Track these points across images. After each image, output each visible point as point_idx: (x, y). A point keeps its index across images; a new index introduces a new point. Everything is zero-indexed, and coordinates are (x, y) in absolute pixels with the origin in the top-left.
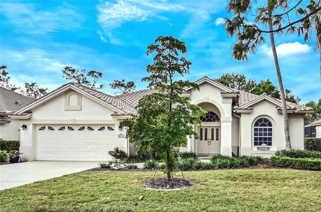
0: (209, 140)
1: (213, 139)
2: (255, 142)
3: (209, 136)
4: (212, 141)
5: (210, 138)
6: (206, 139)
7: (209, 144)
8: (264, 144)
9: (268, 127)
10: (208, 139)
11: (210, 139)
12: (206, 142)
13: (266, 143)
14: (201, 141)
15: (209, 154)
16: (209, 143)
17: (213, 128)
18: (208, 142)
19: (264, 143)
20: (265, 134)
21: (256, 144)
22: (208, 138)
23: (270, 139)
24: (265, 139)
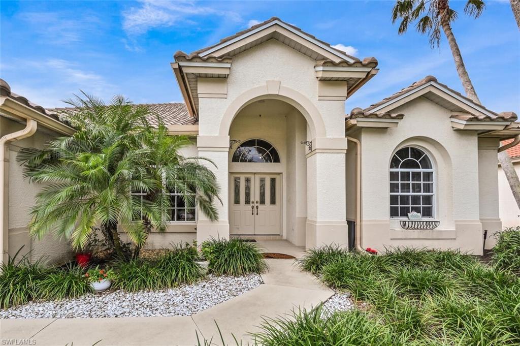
0: (256, 205)
1: (262, 202)
2: (391, 207)
3: (255, 196)
4: (261, 207)
5: (258, 198)
6: (247, 202)
7: (255, 213)
8: (415, 213)
9: (421, 170)
10: (253, 203)
11: (257, 202)
12: (249, 207)
13: (417, 210)
14: (237, 206)
15: (254, 235)
16: (255, 211)
17: (263, 176)
18: (253, 207)
19: (414, 209)
20: (417, 188)
21: (394, 213)
22: (252, 200)
23: (428, 200)
24: (416, 200)
